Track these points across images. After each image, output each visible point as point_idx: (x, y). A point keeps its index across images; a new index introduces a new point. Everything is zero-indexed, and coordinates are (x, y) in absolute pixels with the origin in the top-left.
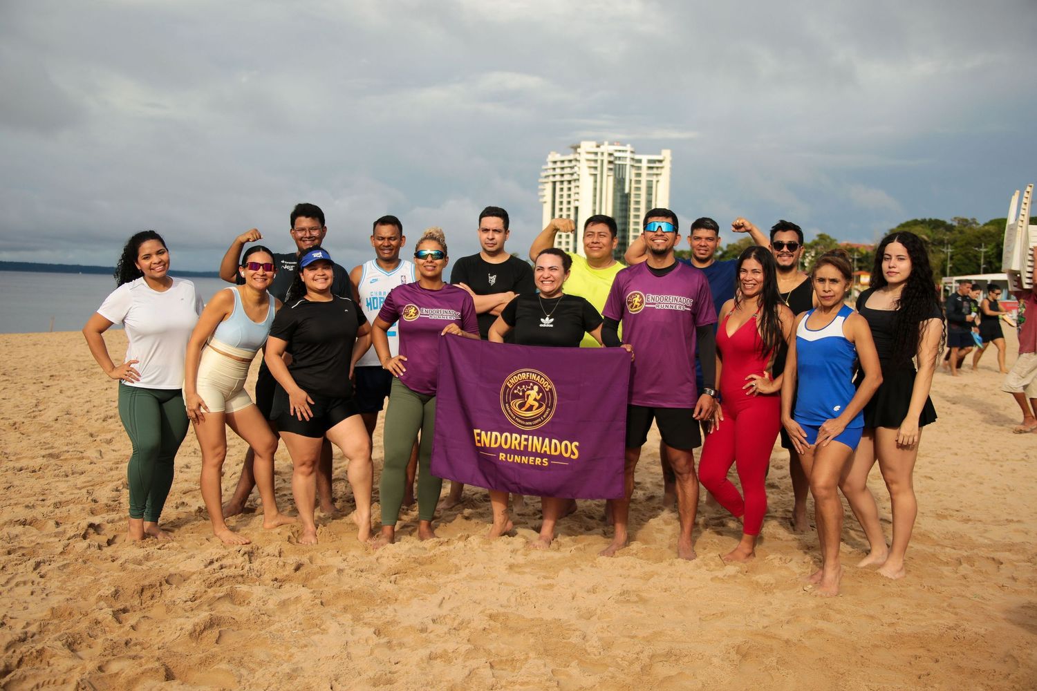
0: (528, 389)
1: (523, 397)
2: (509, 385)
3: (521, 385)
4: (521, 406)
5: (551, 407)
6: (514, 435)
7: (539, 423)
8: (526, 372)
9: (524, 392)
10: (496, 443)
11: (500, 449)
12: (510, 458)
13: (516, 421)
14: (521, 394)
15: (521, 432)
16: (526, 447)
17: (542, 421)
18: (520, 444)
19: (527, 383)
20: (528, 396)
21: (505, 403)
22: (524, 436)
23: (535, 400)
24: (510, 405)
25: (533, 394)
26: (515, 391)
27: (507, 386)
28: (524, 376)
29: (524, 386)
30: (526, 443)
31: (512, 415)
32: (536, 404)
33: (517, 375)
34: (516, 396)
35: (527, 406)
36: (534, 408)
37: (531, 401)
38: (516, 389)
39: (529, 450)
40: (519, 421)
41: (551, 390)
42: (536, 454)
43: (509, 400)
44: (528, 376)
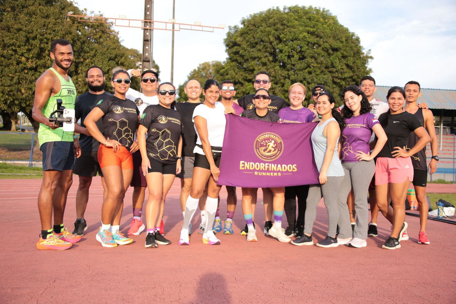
0: (269, 142)
1: (266, 146)
2: (259, 140)
3: (265, 140)
4: (265, 150)
5: (281, 151)
6: (261, 164)
7: (274, 158)
8: (268, 134)
9: (266, 143)
10: (252, 167)
11: (255, 170)
12: (260, 174)
13: (262, 157)
14: (265, 144)
15: (265, 162)
16: (268, 169)
17: (276, 157)
18: (265, 168)
19: (269, 139)
20: (269, 145)
21: (256, 149)
22: (266, 164)
23: (272, 147)
24: (259, 150)
25: (272, 144)
26: (262, 143)
27: (257, 141)
28: (267, 136)
29: (266, 141)
30: (268, 167)
31: (260, 154)
32: (273, 149)
33: (263, 135)
34: (262, 146)
35: (268, 150)
36: (272, 151)
37: (270, 148)
38: (262, 142)
39: (270, 170)
40: (264, 157)
41: (281, 143)
42: (274, 171)
43: (258, 147)
44: (269, 136)
